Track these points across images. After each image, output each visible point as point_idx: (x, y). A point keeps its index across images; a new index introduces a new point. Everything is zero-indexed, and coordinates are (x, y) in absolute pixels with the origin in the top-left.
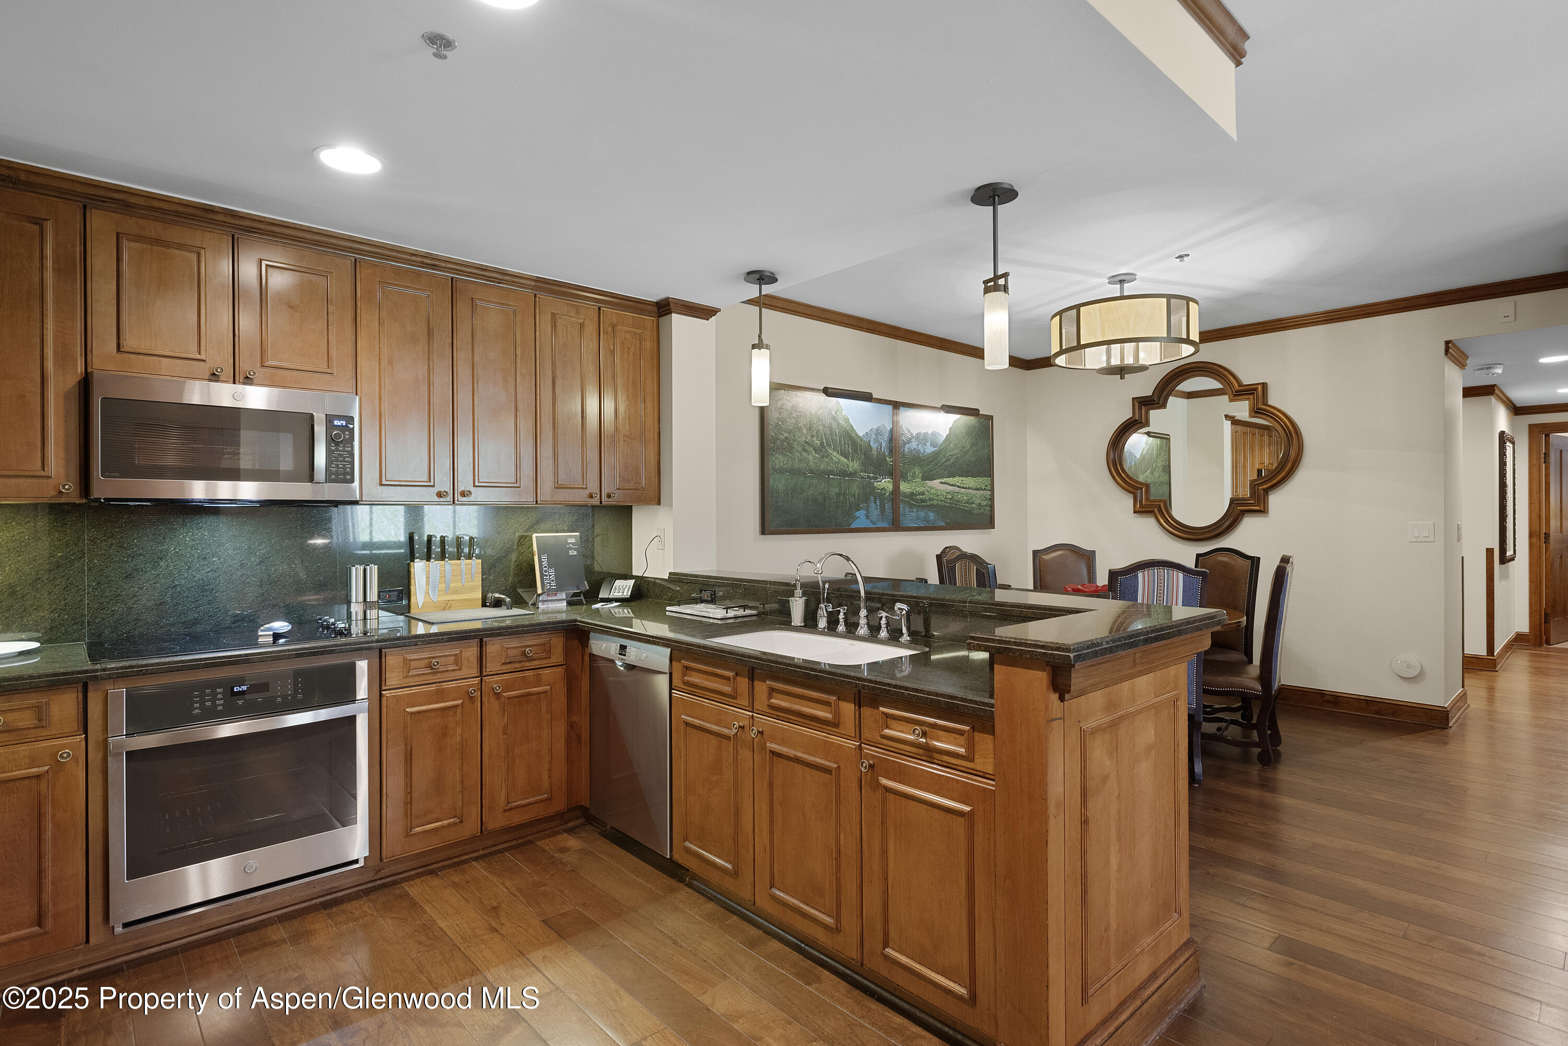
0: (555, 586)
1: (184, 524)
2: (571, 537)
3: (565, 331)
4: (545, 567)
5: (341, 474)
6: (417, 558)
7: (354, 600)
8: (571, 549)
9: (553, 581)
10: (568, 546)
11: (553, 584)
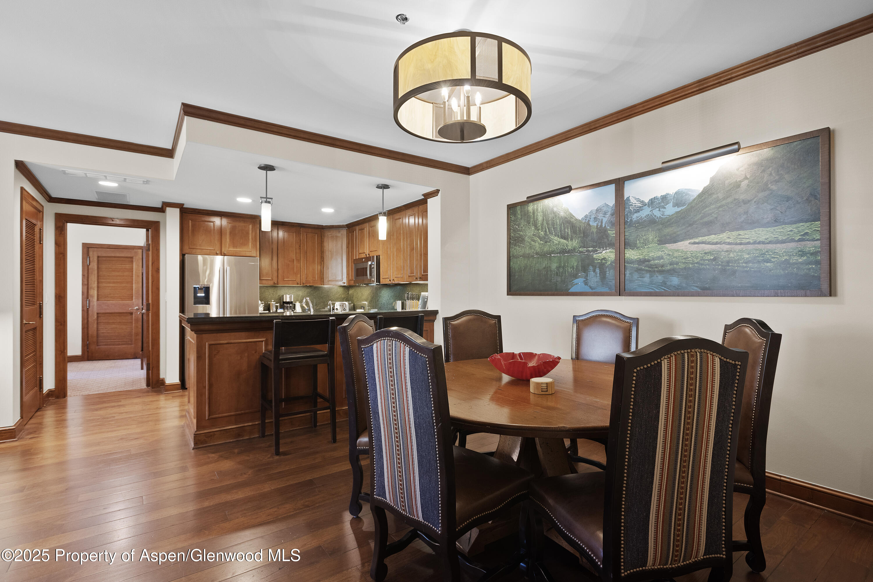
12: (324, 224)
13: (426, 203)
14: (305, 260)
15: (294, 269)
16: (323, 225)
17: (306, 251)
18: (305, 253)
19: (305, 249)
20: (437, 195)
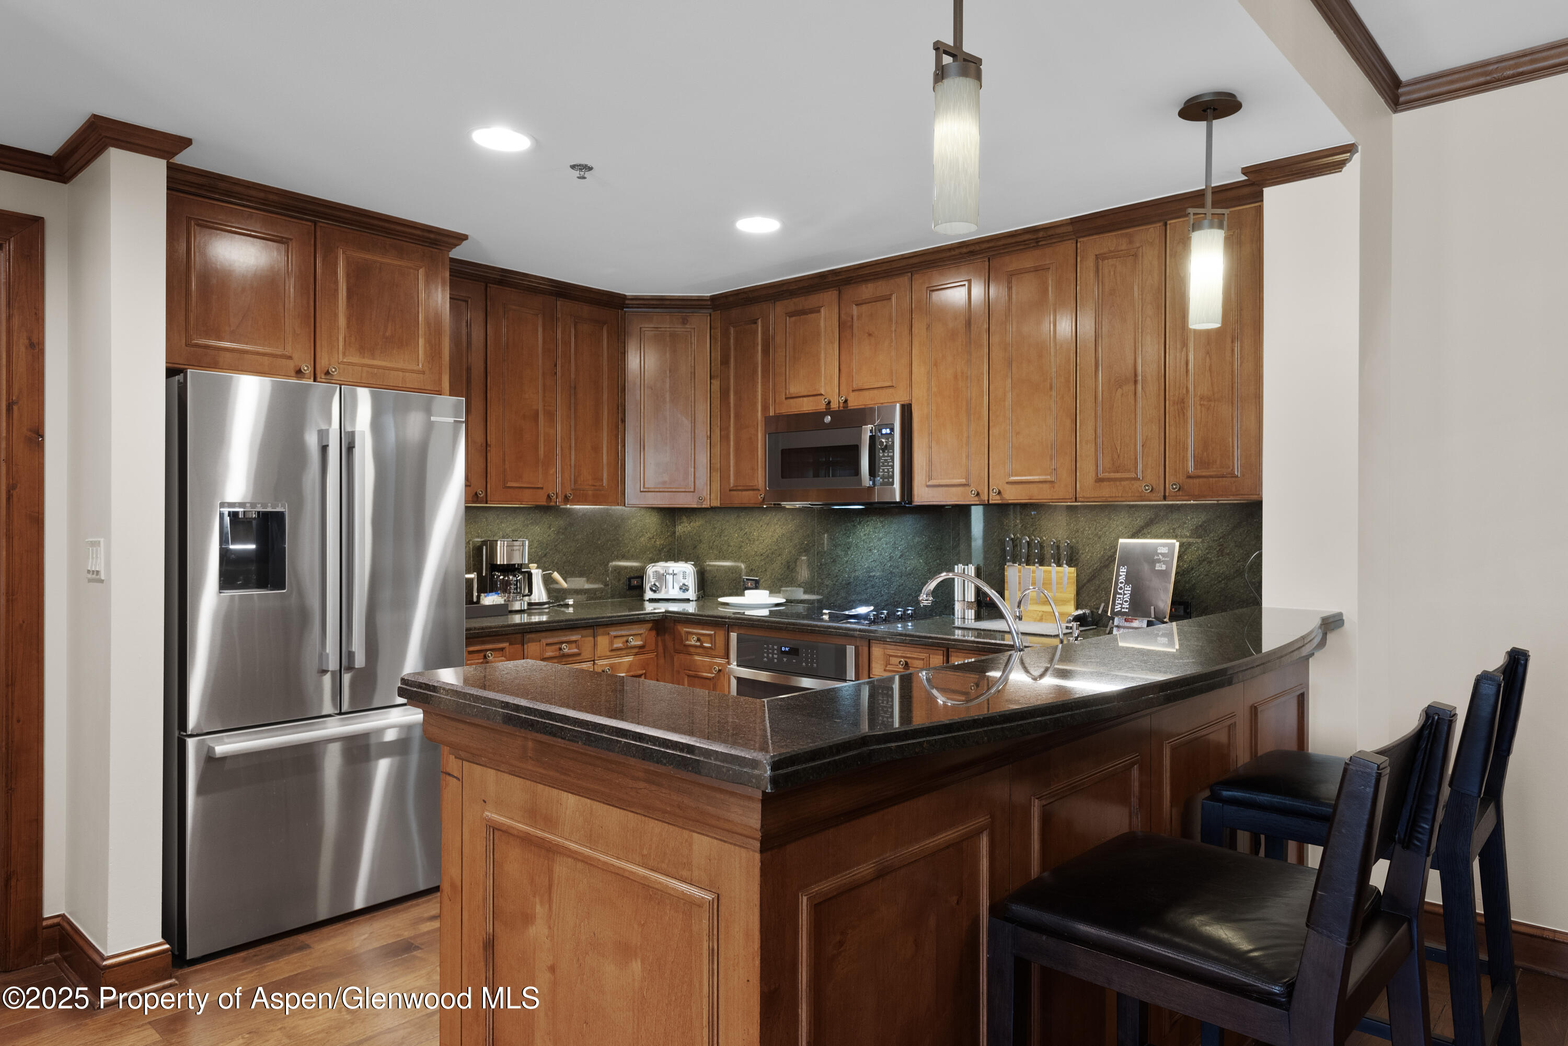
0: (1127, 608)
1: (860, 523)
2: (1164, 545)
3: (1112, 273)
4: (1122, 583)
5: (886, 478)
6: (1009, 562)
7: (956, 599)
8: (1159, 561)
9: (1126, 601)
10: (1156, 557)
11: (1126, 605)
12: (629, 291)
13: (1259, 197)
14: (573, 416)
15: (536, 449)
16: (625, 295)
17: (573, 385)
18: (573, 392)
19: (573, 376)
20: (1341, 171)
